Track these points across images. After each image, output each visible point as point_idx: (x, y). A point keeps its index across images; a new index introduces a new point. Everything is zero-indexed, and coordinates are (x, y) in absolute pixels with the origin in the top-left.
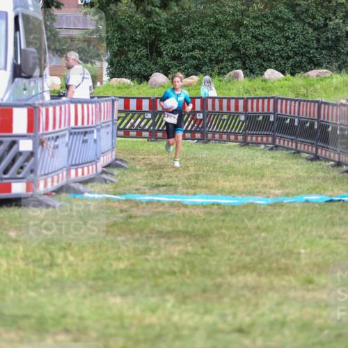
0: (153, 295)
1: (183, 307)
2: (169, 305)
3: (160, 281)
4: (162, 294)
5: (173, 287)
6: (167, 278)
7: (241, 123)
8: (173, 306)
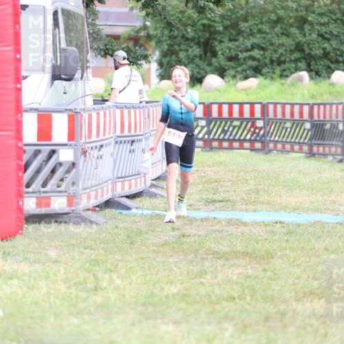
0: (210, 323)
1: (243, 337)
2: (227, 334)
3: (218, 307)
4: (219, 323)
5: (231, 314)
6: (224, 303)
7: (306, 132)
8: (232, 336)
